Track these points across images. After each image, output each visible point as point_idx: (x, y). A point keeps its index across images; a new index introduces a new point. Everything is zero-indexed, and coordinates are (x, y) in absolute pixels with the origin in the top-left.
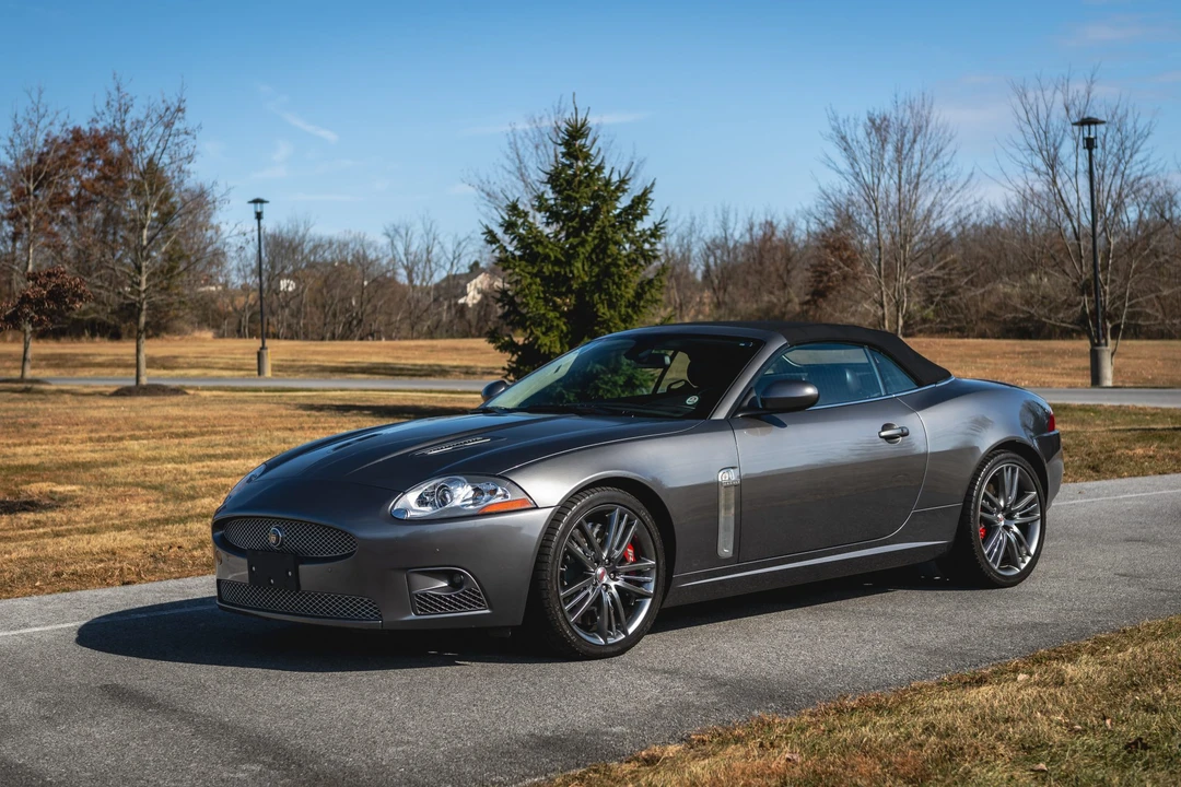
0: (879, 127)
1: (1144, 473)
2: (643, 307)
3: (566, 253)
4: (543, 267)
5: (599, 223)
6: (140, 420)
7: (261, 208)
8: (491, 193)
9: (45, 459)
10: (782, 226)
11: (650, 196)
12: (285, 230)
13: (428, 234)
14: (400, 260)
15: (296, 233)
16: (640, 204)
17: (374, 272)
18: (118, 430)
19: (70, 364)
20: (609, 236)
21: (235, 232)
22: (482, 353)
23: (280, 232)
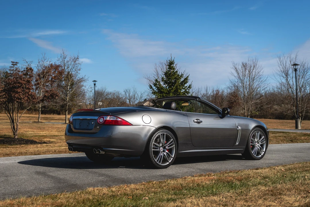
0: (244, 66)
3: (168, 91)
4: (163, 94)
5: (176, 85)
7: (95, 83)
8: (150, 80)
9: (47, 134)
10: (221, 91)
11: (188, 78)
12: (100, 90)
13: (134, 92)
14: (127, 98)
15: (103, 90)
16: (186, 80)
17: (121, 100)
19: (49, 119)
20: (178, 88)
21: (90, 87)
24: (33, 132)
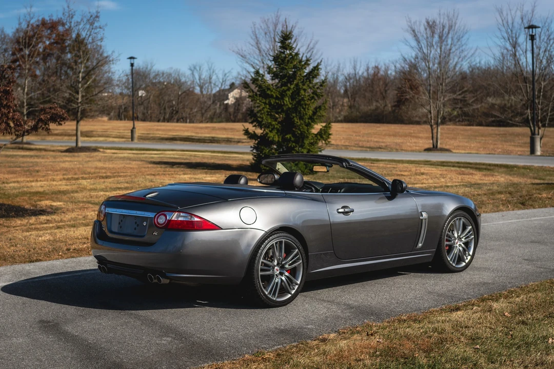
0: (431, 26)
1: (546, 207)
2: (316, 119)
3: (281, 94)
4: (270, 100)
5: (296, 80)
6: (85, 169)
7: (133, 61)
8: (243, 55)
9: (46, 189)
10: (383, 69)
11: (320, 67)
12: (141, 67)
13: (210, 69)
14: (197, 82)
15: (147, 68)
16: (315, 71)
17: (184, 88)
18: (75, 174)
20: (301, 87)
22: (237, 131)
23: (139, 68)
24: (18, 182)
